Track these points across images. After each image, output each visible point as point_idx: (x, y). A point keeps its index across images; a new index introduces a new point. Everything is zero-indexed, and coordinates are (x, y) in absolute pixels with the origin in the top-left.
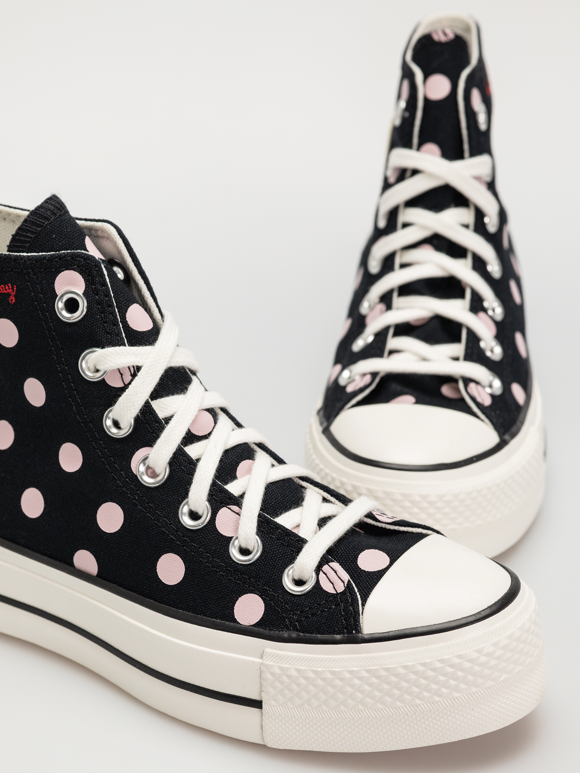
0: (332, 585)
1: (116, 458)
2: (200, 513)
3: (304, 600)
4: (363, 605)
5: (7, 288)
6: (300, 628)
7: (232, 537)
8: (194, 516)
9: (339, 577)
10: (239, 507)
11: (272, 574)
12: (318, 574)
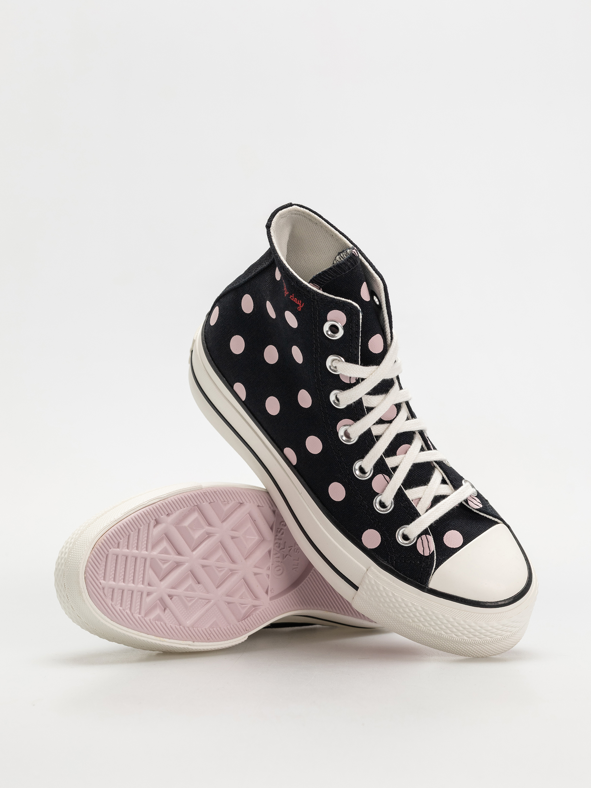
0: (423, 548)
1: (330, 417)
2: (366, 471)
3: (404, 550)
4: (436, 569)
5: (298, 302)
6: (395, 565)
7: (378, 493)
8: (362, 470)
9: (429, 546)
10: (390, 478)
11: (392, 526)
12: (417, 539)
